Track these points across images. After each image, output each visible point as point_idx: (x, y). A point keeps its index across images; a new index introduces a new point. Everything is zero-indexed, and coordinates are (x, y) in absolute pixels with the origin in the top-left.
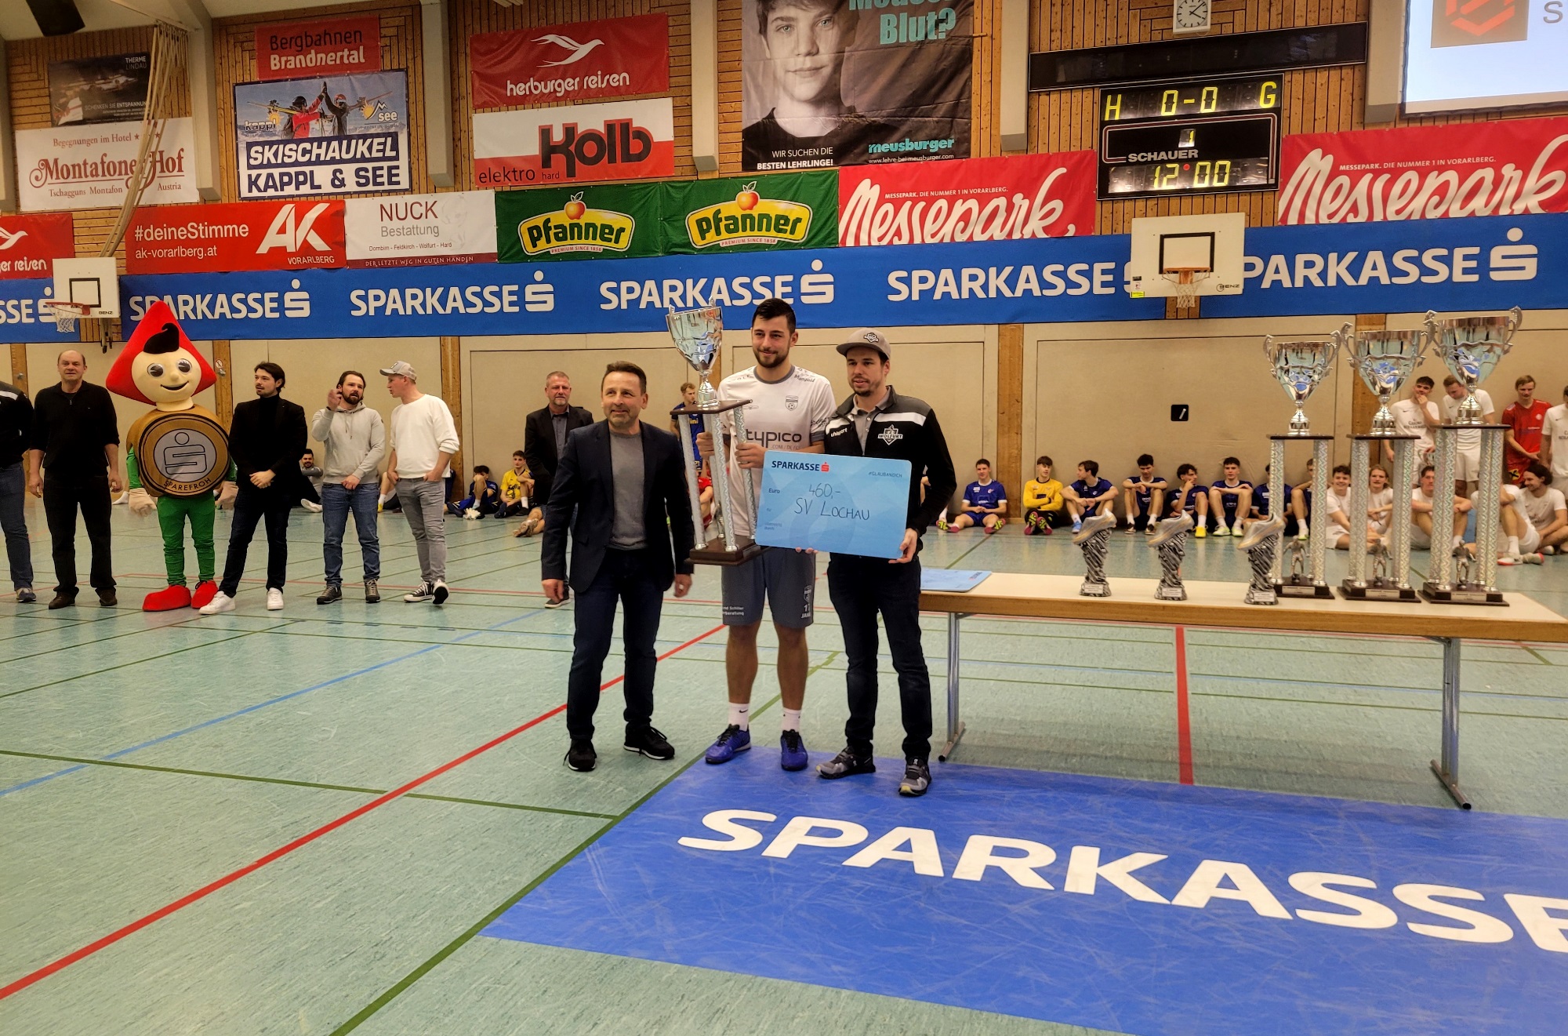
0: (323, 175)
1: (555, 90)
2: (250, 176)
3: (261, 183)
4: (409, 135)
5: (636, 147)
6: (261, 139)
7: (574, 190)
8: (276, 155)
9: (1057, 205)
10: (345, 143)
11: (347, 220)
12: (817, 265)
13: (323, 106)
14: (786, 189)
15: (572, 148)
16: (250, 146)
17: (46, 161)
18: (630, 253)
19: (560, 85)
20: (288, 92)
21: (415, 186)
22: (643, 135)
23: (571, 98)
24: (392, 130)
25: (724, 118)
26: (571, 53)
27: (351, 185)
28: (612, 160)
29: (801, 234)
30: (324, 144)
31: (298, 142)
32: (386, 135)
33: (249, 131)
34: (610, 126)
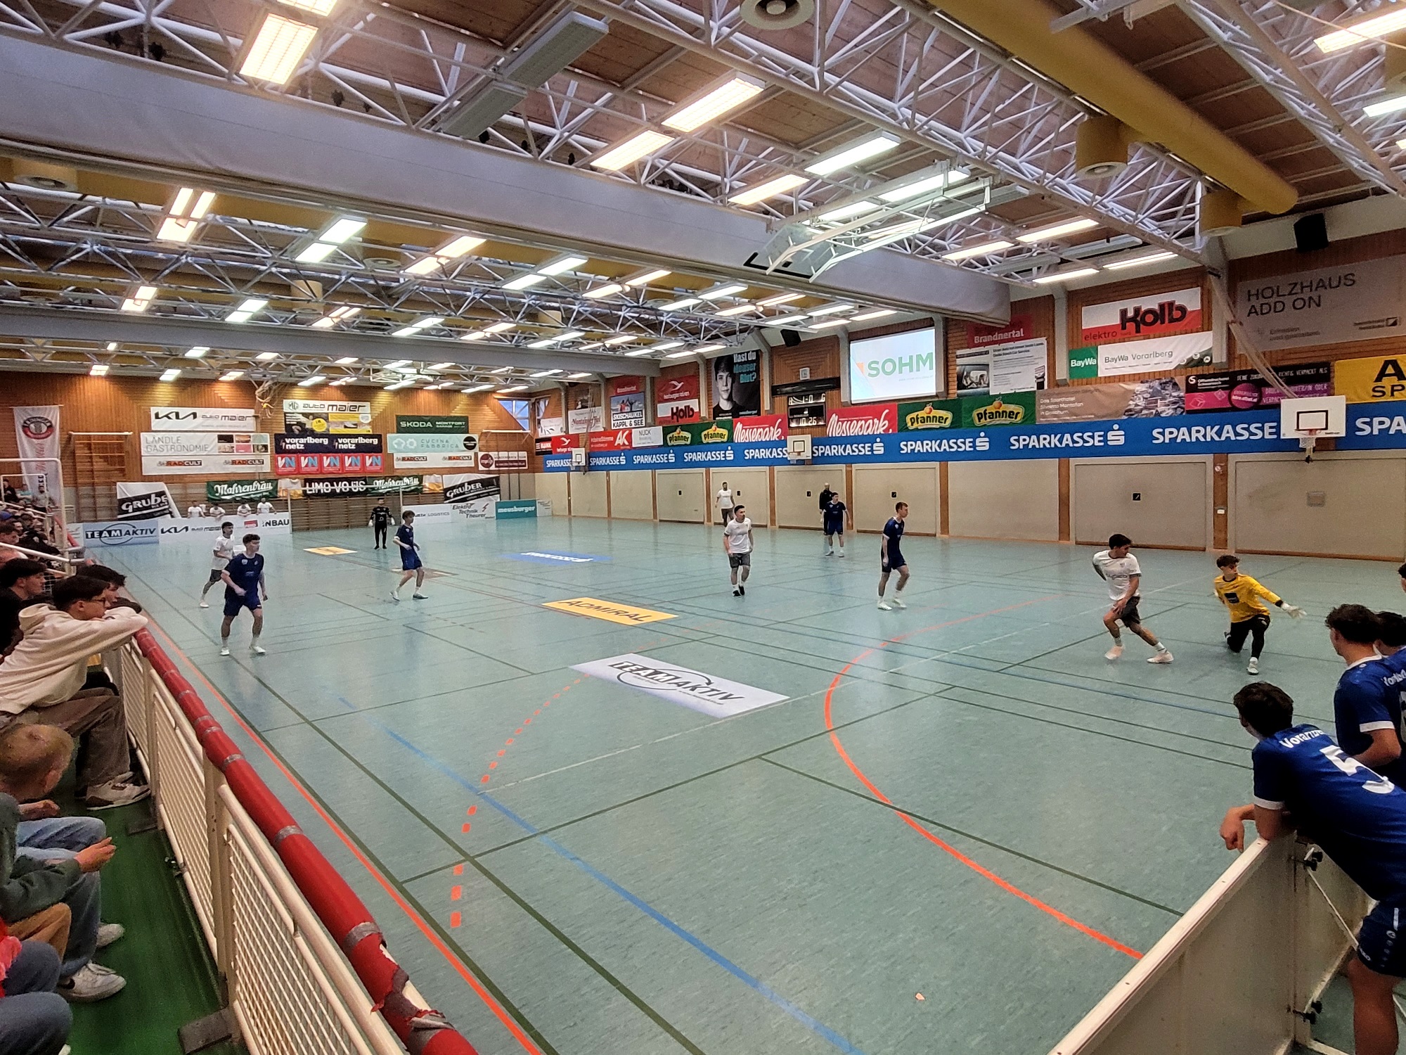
0: (628, 422)
2: (613, 423)
3: (615, 425)
4: (645, 411)
5: (691, 413)
6: (615, 413)
7: (678, 426)
8: (619, 417)
9: (780, 430)
10: (632, 413)
11: (633, 435)
12: (729, 448)
13: (628, 403)
14: (721, 425)
15: (678, 414)
16: (613, 415)
17: (574, 420)
18: (691, 444)
20: (620, 399)
21: (646, 425)
22: (692, 410)
25: (709, 405)
26: (676, 386)
27: (633, 425)
28: (686, 417)
29: (725, 439)
30: (628, 414)
31: (624, 413)
32: (640, 411)
33: (614, 410)
34: (685, 407)
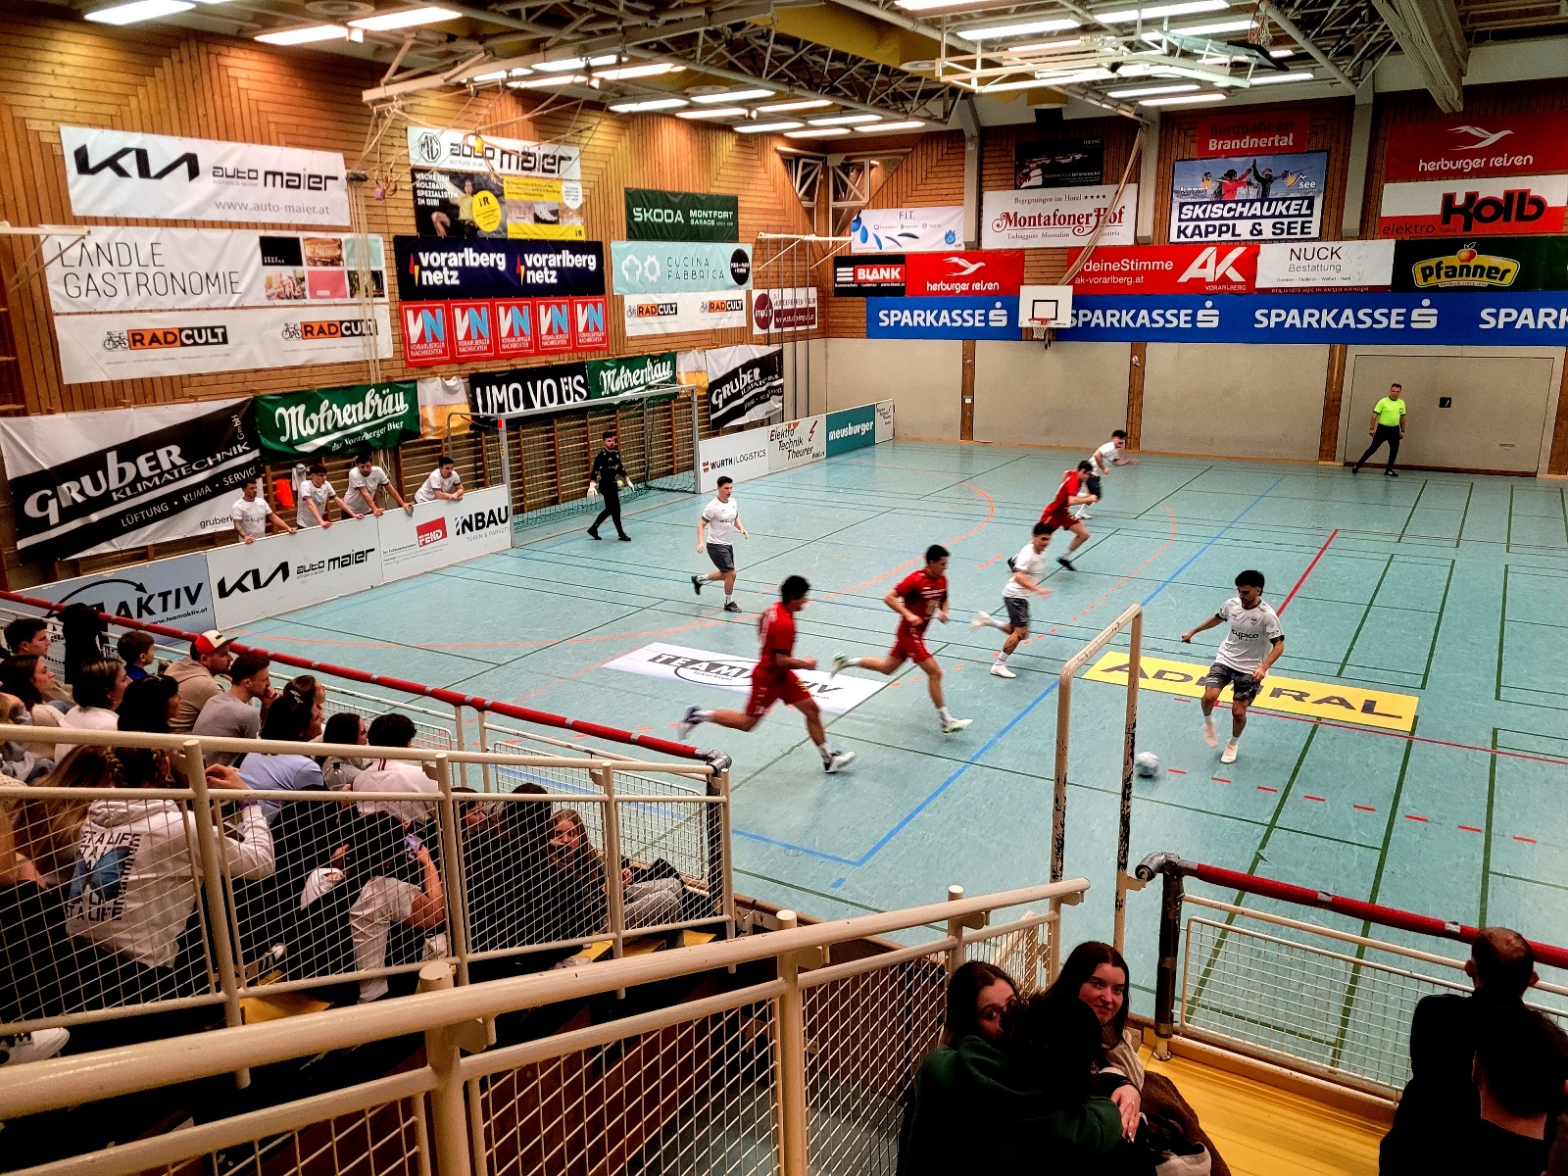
0: (1244, 227)
1: (1462, 168)
2: (1179, 227)
3: (1189, 232)
4: (1324, 198)
5: (1531, 210)
6: (1193, 200)
7: (1468, 241)
8: (1204, 212)
10: (1266, 204)
11: (1260, 259)
13: (1251, 177)
15: (1472, 210)
16: (1182, 205)
17: (1008, 214)
18: (1514, 287)
19: (1467, 164)
20: (1220, 166)
21: (1324, 235)
22: (1539, 202)
23: (1477, 173)
24: (1311, 194)
26: (1481, 140)
27: (1267, 234)
28: (1507, 219)
30: (1248, 205)
31: (1225, 203)
32: (1303, 199)
33: (1186, 194)
34: (1509, 195)
